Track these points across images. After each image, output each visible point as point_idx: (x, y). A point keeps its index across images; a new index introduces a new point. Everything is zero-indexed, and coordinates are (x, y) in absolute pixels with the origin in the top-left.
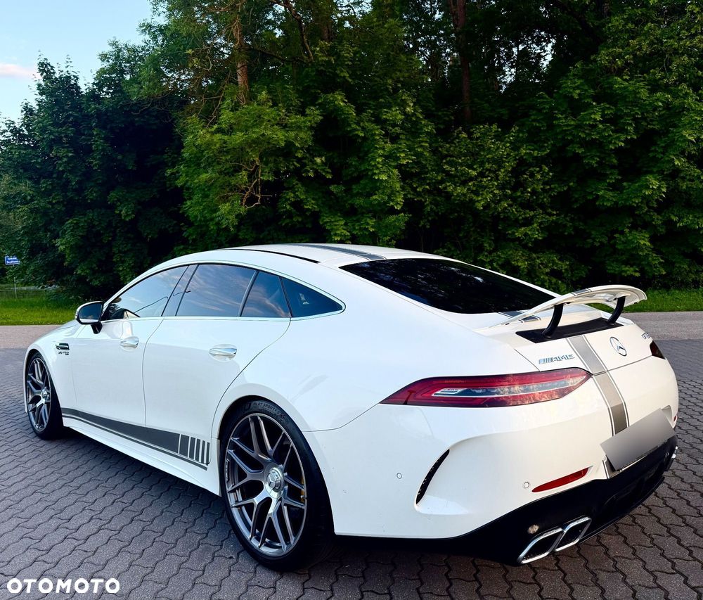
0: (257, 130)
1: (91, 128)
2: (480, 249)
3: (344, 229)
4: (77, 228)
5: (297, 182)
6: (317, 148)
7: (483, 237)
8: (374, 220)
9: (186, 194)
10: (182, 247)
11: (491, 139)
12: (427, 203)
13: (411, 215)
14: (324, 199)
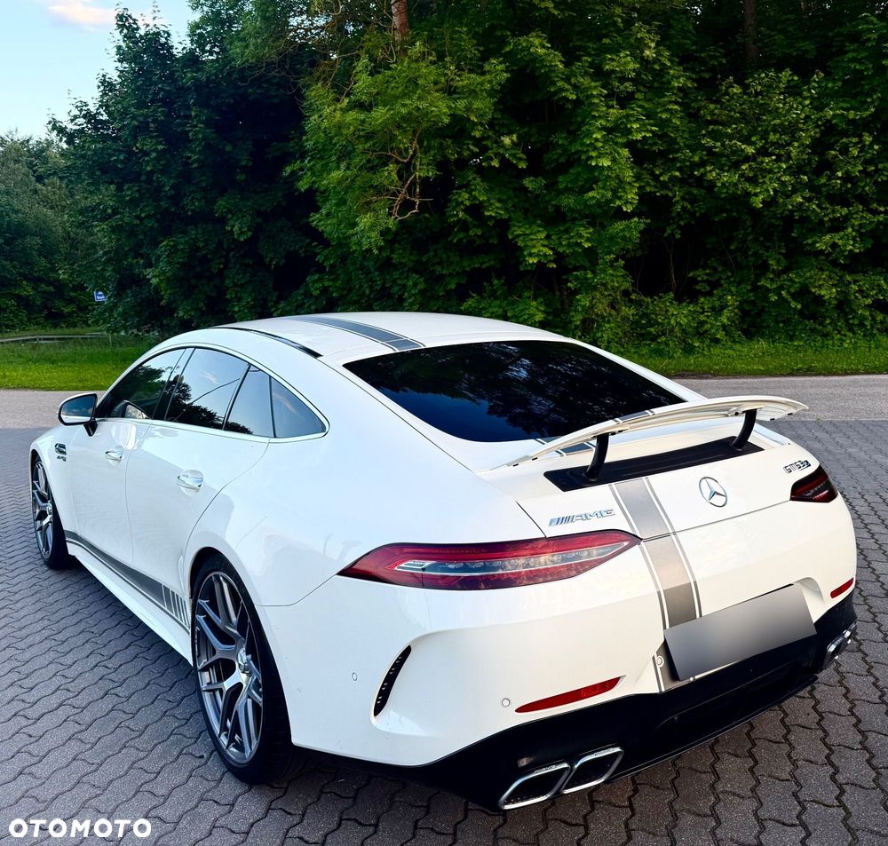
0: (408, 102)
1: (188, 108)
2: (763, 268)
3: (544, 246)
4: (174, 252)
5: (474, 175)
6: (506, 122)
7: (767, 249)
8: (591, 230)
9: (319, 198)
10: (316, 277)
11: (780, 94)
12: (677, 198)
13: (649, 221)
14: (516, 200)
